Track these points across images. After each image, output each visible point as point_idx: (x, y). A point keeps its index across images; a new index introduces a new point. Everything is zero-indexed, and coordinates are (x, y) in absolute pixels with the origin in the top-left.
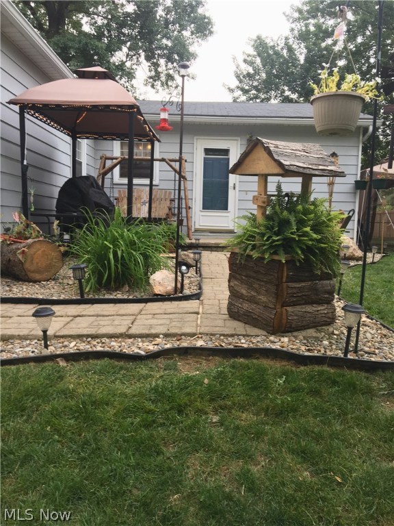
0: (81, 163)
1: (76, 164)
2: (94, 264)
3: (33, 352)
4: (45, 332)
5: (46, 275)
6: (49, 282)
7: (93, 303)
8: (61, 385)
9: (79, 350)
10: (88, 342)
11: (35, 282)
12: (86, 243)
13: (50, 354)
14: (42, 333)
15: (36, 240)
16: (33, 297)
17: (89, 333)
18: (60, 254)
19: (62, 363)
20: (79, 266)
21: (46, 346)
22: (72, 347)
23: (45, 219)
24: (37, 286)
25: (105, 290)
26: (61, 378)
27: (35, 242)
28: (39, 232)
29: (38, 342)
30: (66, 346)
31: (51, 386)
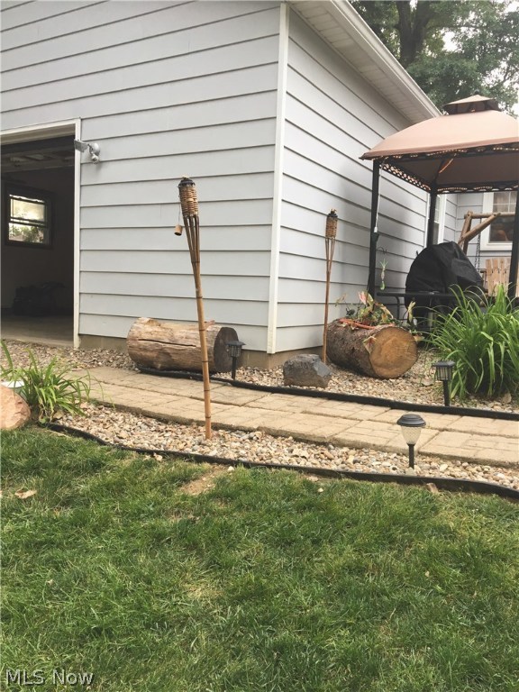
0: (438, 225)
1: (432, 227)
2: (463, 361)
3: (394, 469)
4: (411, 446)
5: (394, 372)
6: (398, 381)
7: (462, 415)
8: (435, 520)
9: (454, 476)
10: (465, 468)
11: (382, 378)
12: (450, 332)
13: (416, 475)
14: (407, 447)
15: (386, 326)
16: (382, 397)
17: (465, 455)
18: (414, 346)
19: (434, 491)
20: (445, 364)
21: (412, 464)
22: (444, 471)
23: (394, 300)
24: (384, 384)
25: (476, 397)
26: (436, 510)
27: (385, 329)
28: (389, 316)
29: (398, 457)
30: (434, 468)
31: (424, 519)
